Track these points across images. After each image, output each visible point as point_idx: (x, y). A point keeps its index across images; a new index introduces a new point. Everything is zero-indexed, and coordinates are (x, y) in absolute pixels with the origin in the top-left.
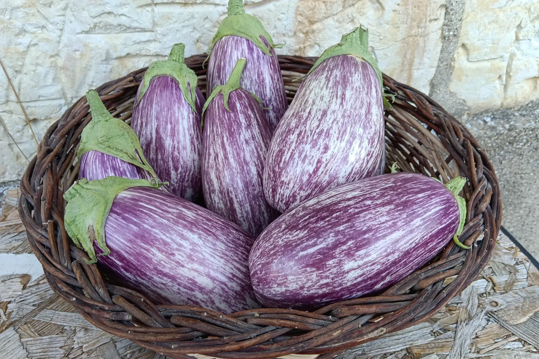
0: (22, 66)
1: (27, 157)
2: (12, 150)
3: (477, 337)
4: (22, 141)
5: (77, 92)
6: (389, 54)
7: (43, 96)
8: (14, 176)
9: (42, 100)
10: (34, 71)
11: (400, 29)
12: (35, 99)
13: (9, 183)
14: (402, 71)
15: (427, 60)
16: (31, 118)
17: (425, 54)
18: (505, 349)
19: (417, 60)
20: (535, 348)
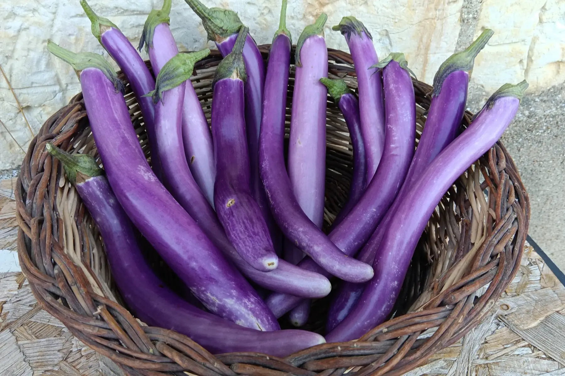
0: (13, 51)
1: (21, 145)
2: (5, 138)
3: (486, 342)
4: (15, 129)
5: (72, 78)
6: (404, 38)
7: (36, 83)
8: (8, 165)
10: (26, 56)
11: (417, 11)
12: (27, 86)
13: (3, 172)
14: (417, 55)
15: (445, 43)
16: (24, 105)
17: (442, 38)
18: (514, 355)
19: (433, 45)
20: (545, 354)
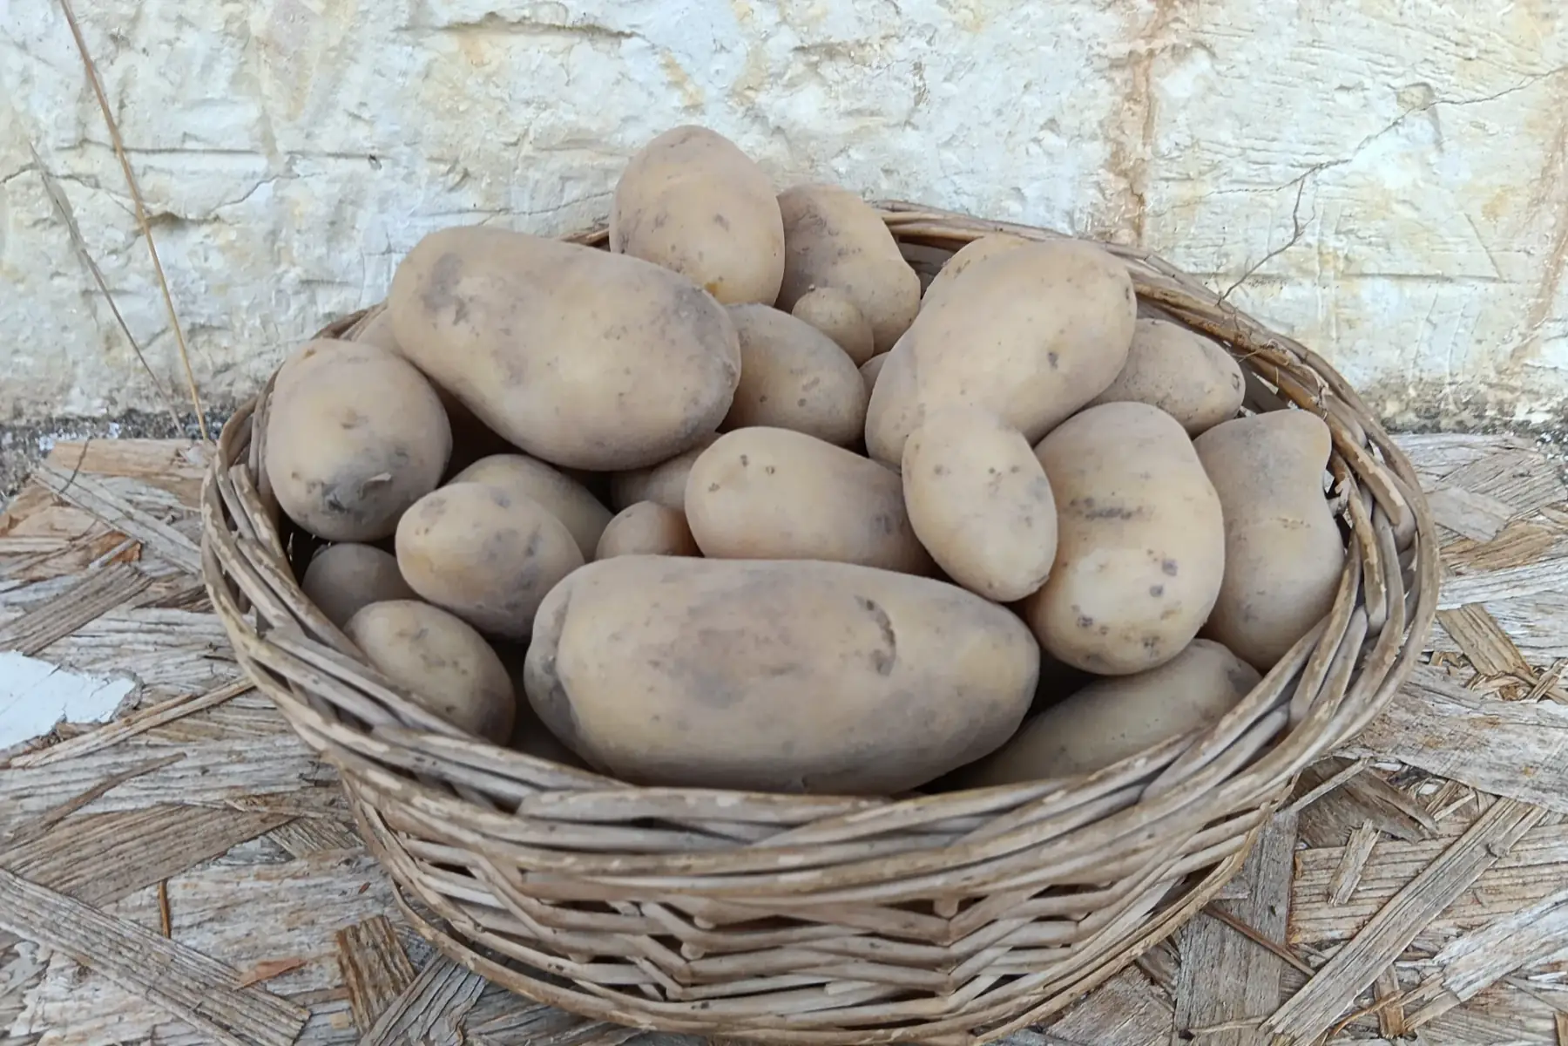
0: (134, 20)
1: (141, 342)
2: (94, 313)
4: (126, 286)
5: (308, 136)
6: (1493, 127)
7: (196, 138)
8: (98, 402)
9: (194, 151)
10: (170, 43)
12: (169, 146)
13: (81, 424)
14: (1538, 201)
16: (156, 209)
